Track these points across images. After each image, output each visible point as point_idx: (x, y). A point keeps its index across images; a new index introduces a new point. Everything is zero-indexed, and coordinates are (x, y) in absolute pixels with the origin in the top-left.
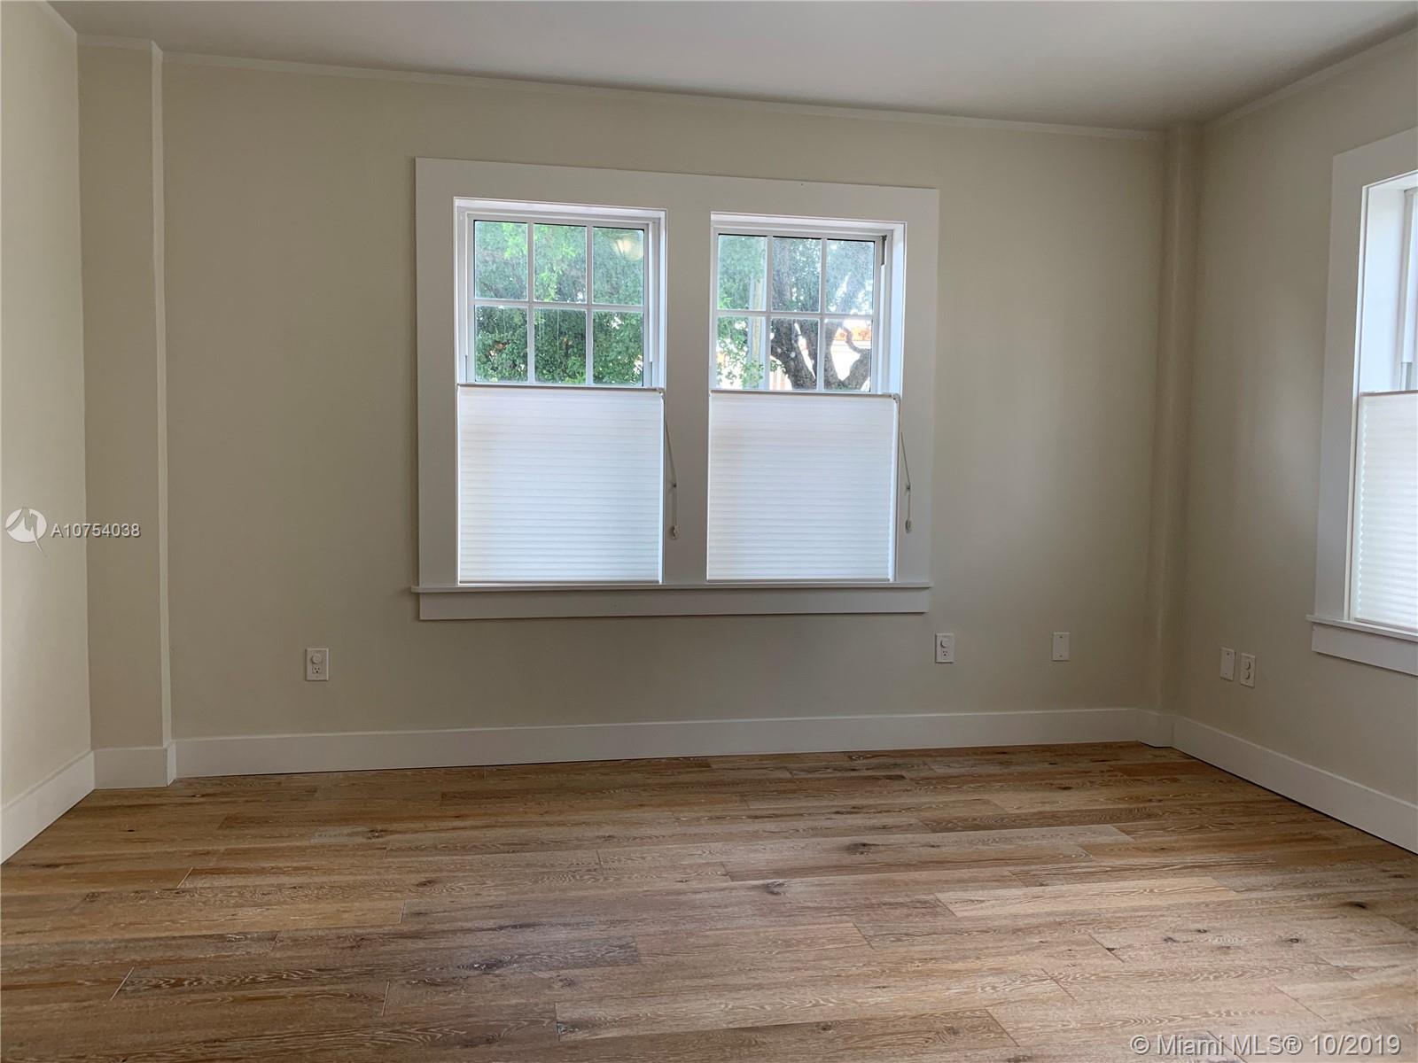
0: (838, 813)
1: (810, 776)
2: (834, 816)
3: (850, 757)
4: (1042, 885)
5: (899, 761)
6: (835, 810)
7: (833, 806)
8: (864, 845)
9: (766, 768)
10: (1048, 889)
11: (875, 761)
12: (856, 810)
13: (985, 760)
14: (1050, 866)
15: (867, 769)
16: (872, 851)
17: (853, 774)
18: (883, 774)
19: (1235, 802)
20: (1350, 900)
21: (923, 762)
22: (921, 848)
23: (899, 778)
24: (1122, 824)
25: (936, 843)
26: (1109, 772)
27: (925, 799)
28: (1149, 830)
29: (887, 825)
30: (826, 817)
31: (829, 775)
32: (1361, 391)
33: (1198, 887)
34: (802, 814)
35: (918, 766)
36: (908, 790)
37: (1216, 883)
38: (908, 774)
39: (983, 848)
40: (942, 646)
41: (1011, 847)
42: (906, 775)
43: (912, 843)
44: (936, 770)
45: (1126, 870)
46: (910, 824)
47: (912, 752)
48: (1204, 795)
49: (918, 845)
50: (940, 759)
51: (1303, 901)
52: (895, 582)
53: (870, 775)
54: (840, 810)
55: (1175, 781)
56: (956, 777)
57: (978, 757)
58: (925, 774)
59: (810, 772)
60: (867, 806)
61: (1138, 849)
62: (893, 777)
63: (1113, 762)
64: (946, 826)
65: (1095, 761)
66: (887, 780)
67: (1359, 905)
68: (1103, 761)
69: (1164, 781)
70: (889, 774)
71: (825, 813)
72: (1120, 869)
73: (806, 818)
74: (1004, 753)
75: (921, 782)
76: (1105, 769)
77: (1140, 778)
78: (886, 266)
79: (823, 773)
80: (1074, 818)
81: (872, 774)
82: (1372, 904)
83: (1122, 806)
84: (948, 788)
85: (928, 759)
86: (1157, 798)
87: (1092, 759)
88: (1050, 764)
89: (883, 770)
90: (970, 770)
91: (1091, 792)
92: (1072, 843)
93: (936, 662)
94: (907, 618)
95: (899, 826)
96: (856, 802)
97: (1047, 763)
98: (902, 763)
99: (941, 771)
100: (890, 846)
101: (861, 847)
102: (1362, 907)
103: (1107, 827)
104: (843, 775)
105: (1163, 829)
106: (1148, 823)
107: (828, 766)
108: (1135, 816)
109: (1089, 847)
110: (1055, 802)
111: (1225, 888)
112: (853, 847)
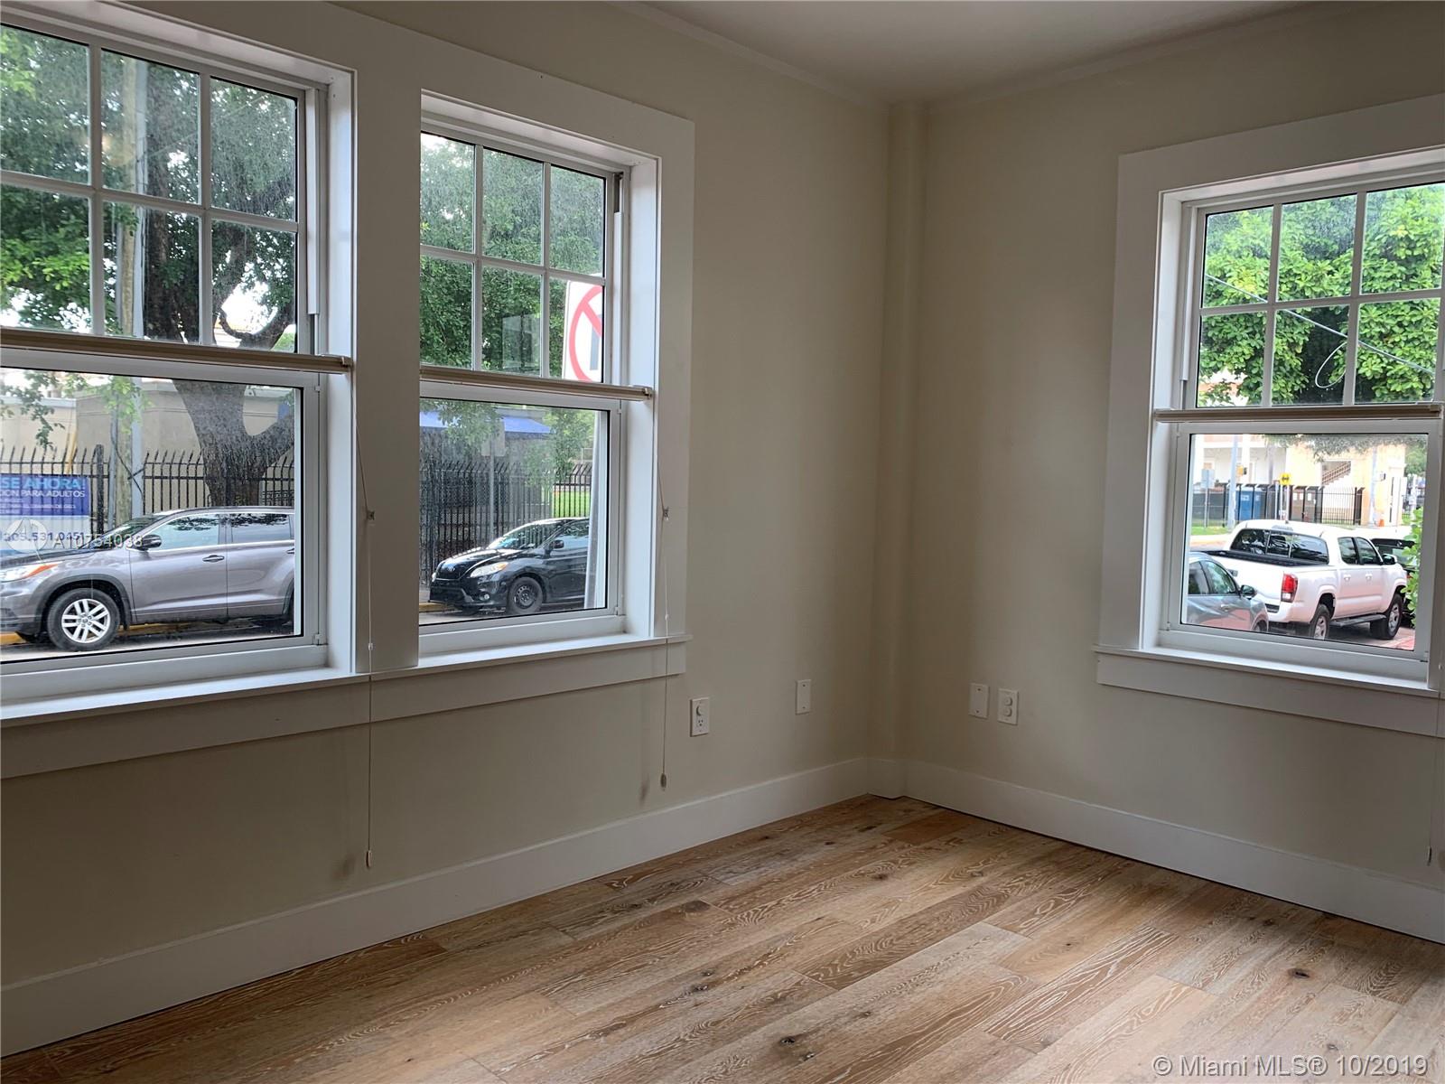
0: (696, 990)
1: (595, 932)
2: (700, 997)
3: (610, 885)
4: (1046, 1044)
5: (673, 876)
6: (688, 985)
7: (678, 979)
8: (790, 1040)
9: (524, 932)
10: (1058, 1046)
11: (645, 883)
12: (711, 978)
13: (761, 852)
14: (1010, 1008)
15: (652, 900)
16: (810, 1049)
17: (642, 914)
18: (675, 904)
19: (1039, 859)
20: (1285, 969)
21: (699, 872)
22: (856, 1023)
23: (699, 906)
24: (991, 918)
25: (861, 1008)
26: (893, 844)
27: (766, 935)
28: (1023, 919)
29: (776, 994)
30: (692, 1003)
31: (617, 925)
32: (1155, 408)
33: (1167, 994)
34: (656, 1008)
35: (701, 881)
36: (733, 924)
37: (1171, 982)
38: (705, 897)
39: (916, 999)
40: (697, 712)
41: (939, 988)
42: (703, 899)
43: (837, 1018)
44: (725, 882)
45: (1081, 989)
46: (798, 984)
47: (673, 860)
48: (1005, 855)
49: (846, 1019)
50: (712, 863)
51: (1259, 983)
52: (652, 638)
53: (663, 910)
54: (693, 983)
55: (960, 842)
56: (759, 888)
57: (748, 851)
58: (721, 892)
59: (588, 925)
60: (717, 967)
61: (1049, 951)
62: (693, 907)
63: (879, 828)
64: (837, 974)
65: (863, 831)
66: (692, 914)
67: (1300, 974)
68: (870, 828)
69: (951, 843)
70: (683, 902)
71: (681, 996)
72: (1076, 990)
73: (669, 1012)
74: (767, 838)
75: (731, 907)
76: (884, 839)
77: (927, 845)
78: (623, 214)
79: (605, 921)
80: (941, 921)
81: (665, 907)
82: (1304, 968)
83: (959, 890)
84: (770, 909)
85: (700, 866)
86: (974, 870)
87: (856, 828)
88: (828, 844)
89: (669, 897)
90: (761, 873)
91: (910, 877)
92: (985, 962)
93: (691, 736)
94: (663, 683)
95: (791, 992)
96: (696, 963)
97: (823, 843)
98: (679, 881)
99: (732, 882)
100: (821, 1033)
101: (790, 1046)
102: (1304, 975)
103: (983, 926)
104: (633, 919)
105: (1033, 914)
106: (1009, 909)
107: (598, 909)
108: (988, 903)
109: (1006, 962)
110: (896, 902)
111: (1184, 989)
112: (781, 1049)
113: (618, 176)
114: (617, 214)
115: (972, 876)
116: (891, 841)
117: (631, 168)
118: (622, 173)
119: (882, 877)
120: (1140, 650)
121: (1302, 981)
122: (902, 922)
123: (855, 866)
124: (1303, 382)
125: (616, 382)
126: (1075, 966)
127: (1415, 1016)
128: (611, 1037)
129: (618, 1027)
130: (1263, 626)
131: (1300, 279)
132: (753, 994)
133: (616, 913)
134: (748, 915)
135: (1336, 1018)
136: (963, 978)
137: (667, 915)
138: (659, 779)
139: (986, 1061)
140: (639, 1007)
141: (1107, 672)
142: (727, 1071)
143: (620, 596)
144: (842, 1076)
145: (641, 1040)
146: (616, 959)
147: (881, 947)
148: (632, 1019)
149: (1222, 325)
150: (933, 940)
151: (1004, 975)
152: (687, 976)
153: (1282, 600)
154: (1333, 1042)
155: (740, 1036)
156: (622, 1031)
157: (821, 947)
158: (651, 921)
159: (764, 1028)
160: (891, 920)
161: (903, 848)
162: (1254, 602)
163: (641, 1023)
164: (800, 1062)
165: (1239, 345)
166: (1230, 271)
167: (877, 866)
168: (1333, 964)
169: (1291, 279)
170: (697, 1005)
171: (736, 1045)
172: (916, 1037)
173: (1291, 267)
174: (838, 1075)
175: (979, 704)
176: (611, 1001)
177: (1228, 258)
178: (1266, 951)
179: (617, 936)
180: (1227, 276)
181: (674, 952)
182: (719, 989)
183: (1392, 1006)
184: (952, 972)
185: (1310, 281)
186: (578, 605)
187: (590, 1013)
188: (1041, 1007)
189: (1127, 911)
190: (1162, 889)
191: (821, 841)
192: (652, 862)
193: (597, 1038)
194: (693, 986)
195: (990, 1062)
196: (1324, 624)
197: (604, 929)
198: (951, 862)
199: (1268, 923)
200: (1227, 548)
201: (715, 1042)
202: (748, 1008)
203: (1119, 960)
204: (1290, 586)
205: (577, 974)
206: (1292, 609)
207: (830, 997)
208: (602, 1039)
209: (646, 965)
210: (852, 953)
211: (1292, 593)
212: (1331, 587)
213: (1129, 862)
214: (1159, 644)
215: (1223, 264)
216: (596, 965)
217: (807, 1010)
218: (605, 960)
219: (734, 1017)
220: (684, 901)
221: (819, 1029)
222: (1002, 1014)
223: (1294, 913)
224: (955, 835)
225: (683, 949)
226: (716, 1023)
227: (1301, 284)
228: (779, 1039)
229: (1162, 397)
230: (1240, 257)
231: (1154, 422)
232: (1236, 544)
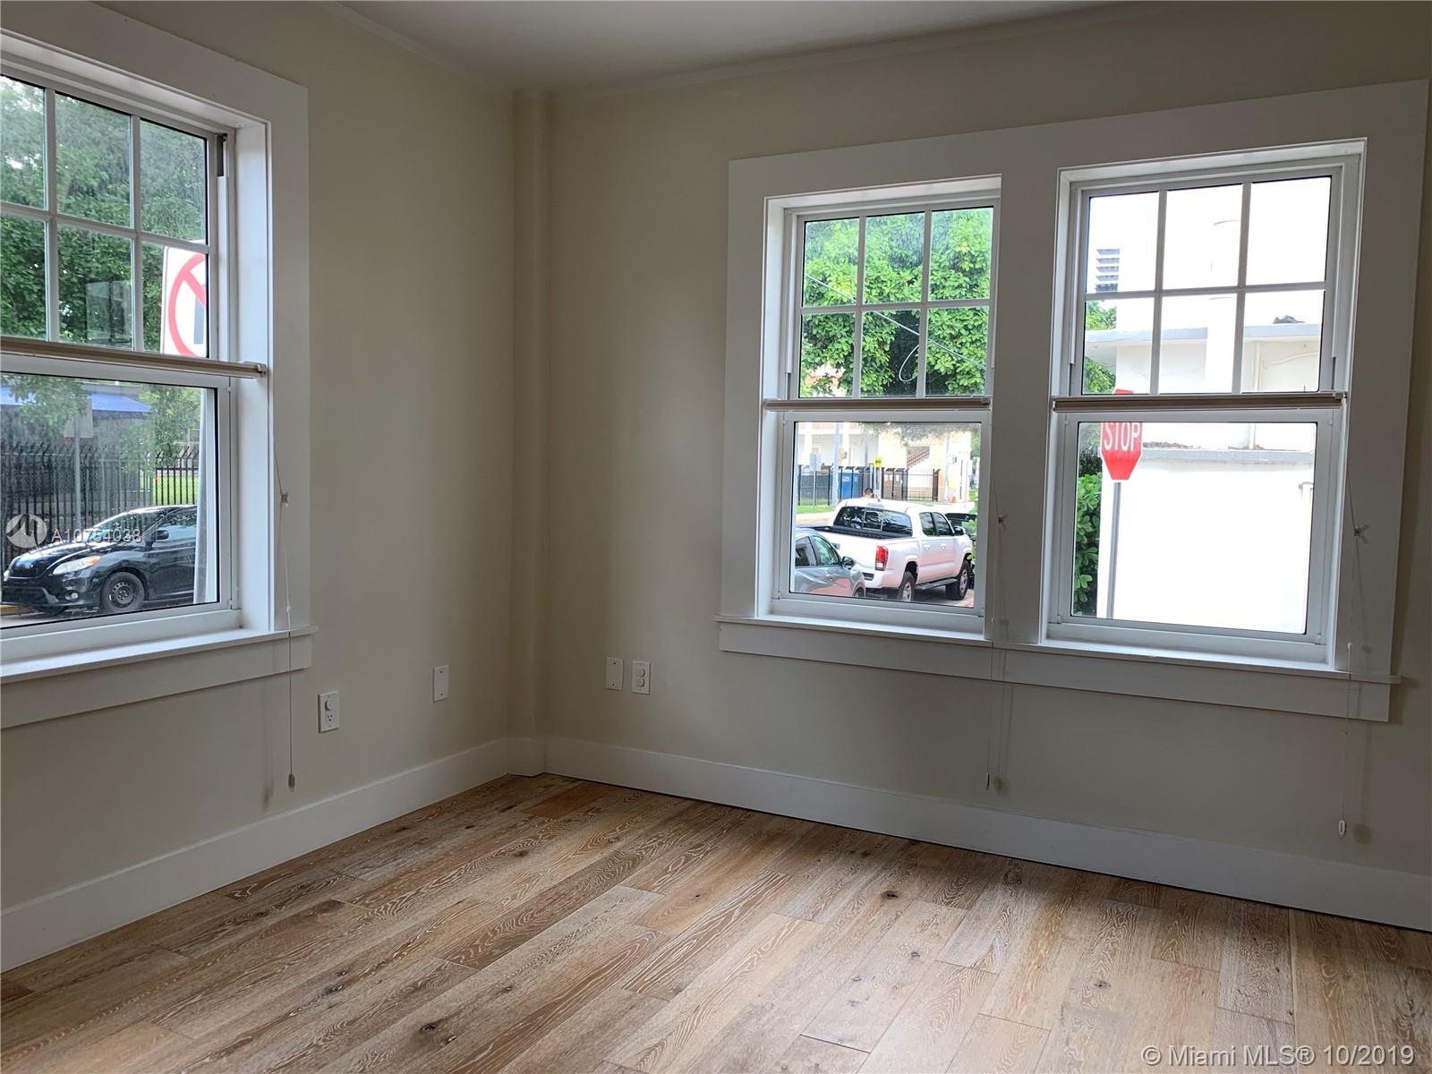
0: (330, 991)
1: (214, 947)
2: (335, 998)
3: (231, 896)
4: (678, 991)
5: (304, 878)
6: (321, 989)
7: (310, 983)
8: (431, 1026)
9: (130, 960)
10: (689, 992)
11: (273, 889)
12: (347, 977)
13: (399, 844)
14: (645, 962)
15: (279, 906)
16: (452, 1032)
17: (269, 922)
18: (305, 907)
19: (670, 819)
20: (879, 893)
21: (332, 870)
22: (499, 1000)
23: (334, 905)
24: (628, 879)
25: (503, 984)
26: (533, 820)
27: (406, 925)
28: (656, 878)
29: (416, 983)
30: (325, 1005)
31: (240, 936)
32: (764, 397)
33: (782, 930)
34: (287, 1016)
35: (334, 880)
36: (369, 920)
37: (786, 918)
38: (338, 896)
39: (556, 967)
40: (327, 709)
41: (578, 954)
42: (337, 897)
43: (478, 997)
44: (361, 877)
45: (709, 936)
46: (439, 969)
47: (303, 862)
48: (639, 818)
49: (489, 997)
50: (345, 860)
51: (858, 908)
52: (272, 632)
53: (292, 914)
54: (327, 985)
55: (598, 811)
56: (397, 879)
57: (387, 844)
58: (355, 888)
59: (207, 940)
60: (352, 964)
61: (681, 905)
62: (325, 907)
63: (520, 807)
64: (477, 955)
65: (503, 811)
66: (325, 914)
67: (890, 895)
68: (511, 807)
69: (590, 813)
70: (313, 904)
71: (314, 1001)
72: (704, 937)
73: (300, 1019)
74: (404, 829)
75: (367, 902)
76: (524, 816)
77: (567, 817)
78: (228, 179)
79: (227, 934)
80: (580, 889)
81: (294, 911)
82: (894, 890)
83: (597, 858)
84: (408, 899)
85: (331, 866)
86: (611, 836)
87: (496, 809)
88: (468, 828)
89: (298, 901)
90: (399, 864)
91: (551, 850)
92: (623, 923)
93: (319, 732)
94: (286, 679)
95: (432, 978)
96: (330, 963)
97: (463, 828)
98: (309, 882)
99: (369, 877)
100: (462, 1014)
101: (432, 1032)
102: (893, 896)
103: (619, 889)
104: (258, 928)
105: (666, 871)
106: (644, 870)
107: (218, 922)
108: (624, 866)
109: (640, 921)
110: (536, 876)
111: (798, 921)
112: (422, 1037)
113: (221, 138)
114: (221, 178)
115: (610, 842)
116: (530, 818)
117: (235, 130)
118: (226, 135)
119: (522, 854)
120: (756, 618)
121: (891, 901)
122: (542, 895)
123: (497, 846)
124: (890, 377)
125: (224, 358)
126: (705, 914)
127: (977, 918)
128: (236, 1055)
129: (243, 1043)
130: (862, 592)
131: (886, 286)
132: (392, 986)
133: (239, 924)
134: (385, 909)
135: (918, 930)
136: (600, 941)
137: (296, 919)
138: (287, 779)
139: (623, 1016)
140: (266, 1018)
141: (728, 640)
142: (364, 1069)
143: (235, 589)
144: (485, 1053)
145: (269, 1053)
146: (240, 973)
147: (522, 922)
148: (259, 1032)
149: (824, 323)
150: (572, 909)
151: (640, 932)
152: (320, 978)
153: (877, 569)
154: (916, 950)
155: (377, 1031)
156: (247, 1048)
157: (460, 930)
158: (278, 927)
159: (404, 1019)
160: (532, 893)
161: (543, 823)
162: (853, 572)
163: (268, 1036)
164: (441, 1047)
165: (839, 343)
166: (830, 275)
167: (518, 843)
168: (916, 883)
169: (880, 285)
170: (331, 1007)
171: (374, 1040)
172: (556, 1004)
173: (879, 274)
174: (480, 1053)
175: (614, 678)
176: (233, 1018)
177: (828, 264)
178: (864, 879)
179: (240, 948)
180: (828, 279)
181: (306, 956)
182: (355, 987)
183: (960, 912)
184: (591, 937)
185: (894, 288)
186: (188, 600)
187: (209, 1034)
188: (673, 957)
189: (748, 858)
190: (778, 835)
191: (460, 826)
192: (280, 867)
193: (218, 1058)
194: (327, 988)
195: (627, 1016)
196: (910, 588)
197: (226, 942)
198: (590, 831)
199: (865, 855)
200: (831, 524)
201: (351, 1042)
202: (386, 1001)
203: (741, 905)
204: (882, 556)
205: (193, 995)
206: (884, 577)
207: (472, 978)
208: (225, 1059)
209: (274, 974)
210: (494, 932)
211: (884, 562)
212: (915, 557)
213: (750, 813)
214: (772, 612)
215: (824, 269)
216: (216, 982)
217: (449, 993)
218: (226, 976)
219: (371, 1012)
220: (317, 902)
221: (461, 1011)
222: (637, 970)
223: (886, 843)
224: (591, 806)
225: (315, 952)
226: (350, 1023)
227: (887, 290)
228: (420, 1027)
229: (770, 388)
230: (838, 263)
231: (764, 410)
232: (837, 521)
